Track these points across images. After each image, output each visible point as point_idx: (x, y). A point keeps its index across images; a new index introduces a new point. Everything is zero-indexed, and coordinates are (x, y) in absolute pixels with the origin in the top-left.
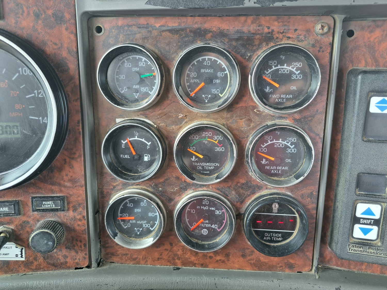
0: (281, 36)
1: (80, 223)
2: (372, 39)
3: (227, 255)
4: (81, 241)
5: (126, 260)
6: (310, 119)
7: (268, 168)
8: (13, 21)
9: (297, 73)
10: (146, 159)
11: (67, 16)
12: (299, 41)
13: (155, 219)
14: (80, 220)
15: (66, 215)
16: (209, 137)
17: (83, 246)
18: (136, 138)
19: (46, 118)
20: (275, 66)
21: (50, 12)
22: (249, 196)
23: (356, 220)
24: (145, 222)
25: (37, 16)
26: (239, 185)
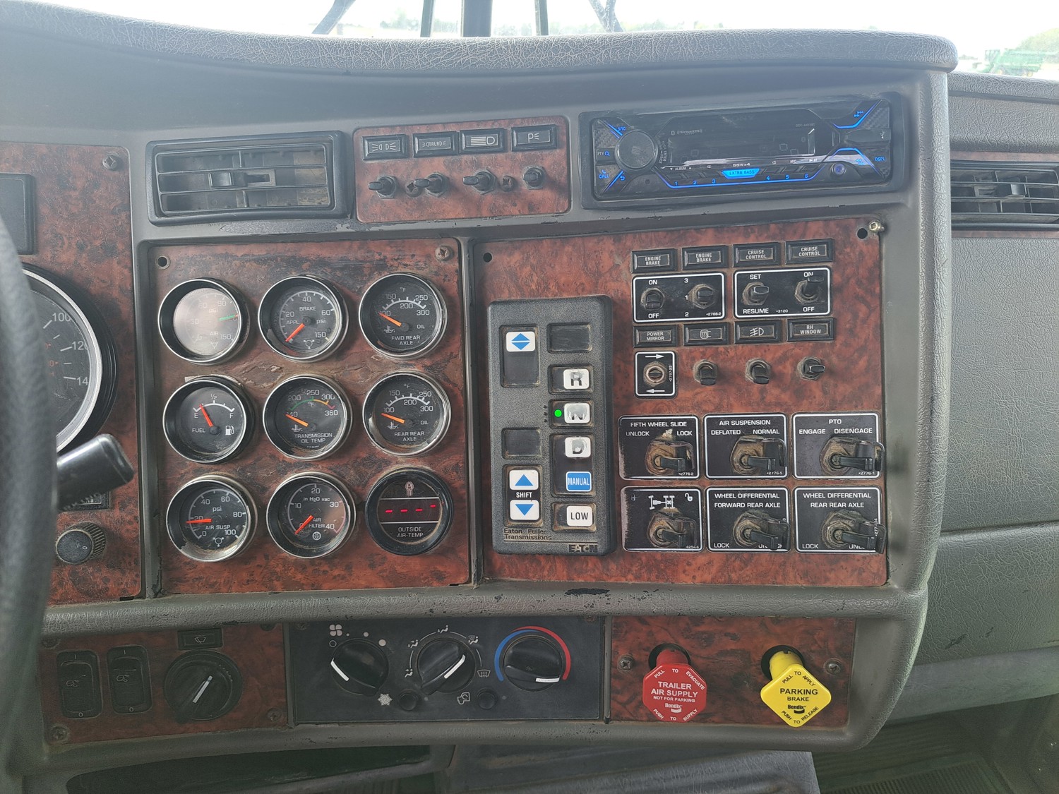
0: (396, 263)
1: (129, 527)
2: (512, 264)
3: (349, 568)
4: (130, 556)
5: (200, 588)
6: (443, 365)
7: (398, 434)
8: (50, 255)
9: (423, 308)
10: (228, 432)
11: (120, 247)
12: (418, 269)
13: (242, 520)
14: (130, 522)
15: (109, 516)
16: (316, 397)
17: (133, 563)
18: (214, 404)
19: (86, 378)
20: (395, 301)
21: (98, 243)
22: (374, 475)
23: (511, 495)
24: (229, 526)
25: (81, 248)
26: (359, 460)
